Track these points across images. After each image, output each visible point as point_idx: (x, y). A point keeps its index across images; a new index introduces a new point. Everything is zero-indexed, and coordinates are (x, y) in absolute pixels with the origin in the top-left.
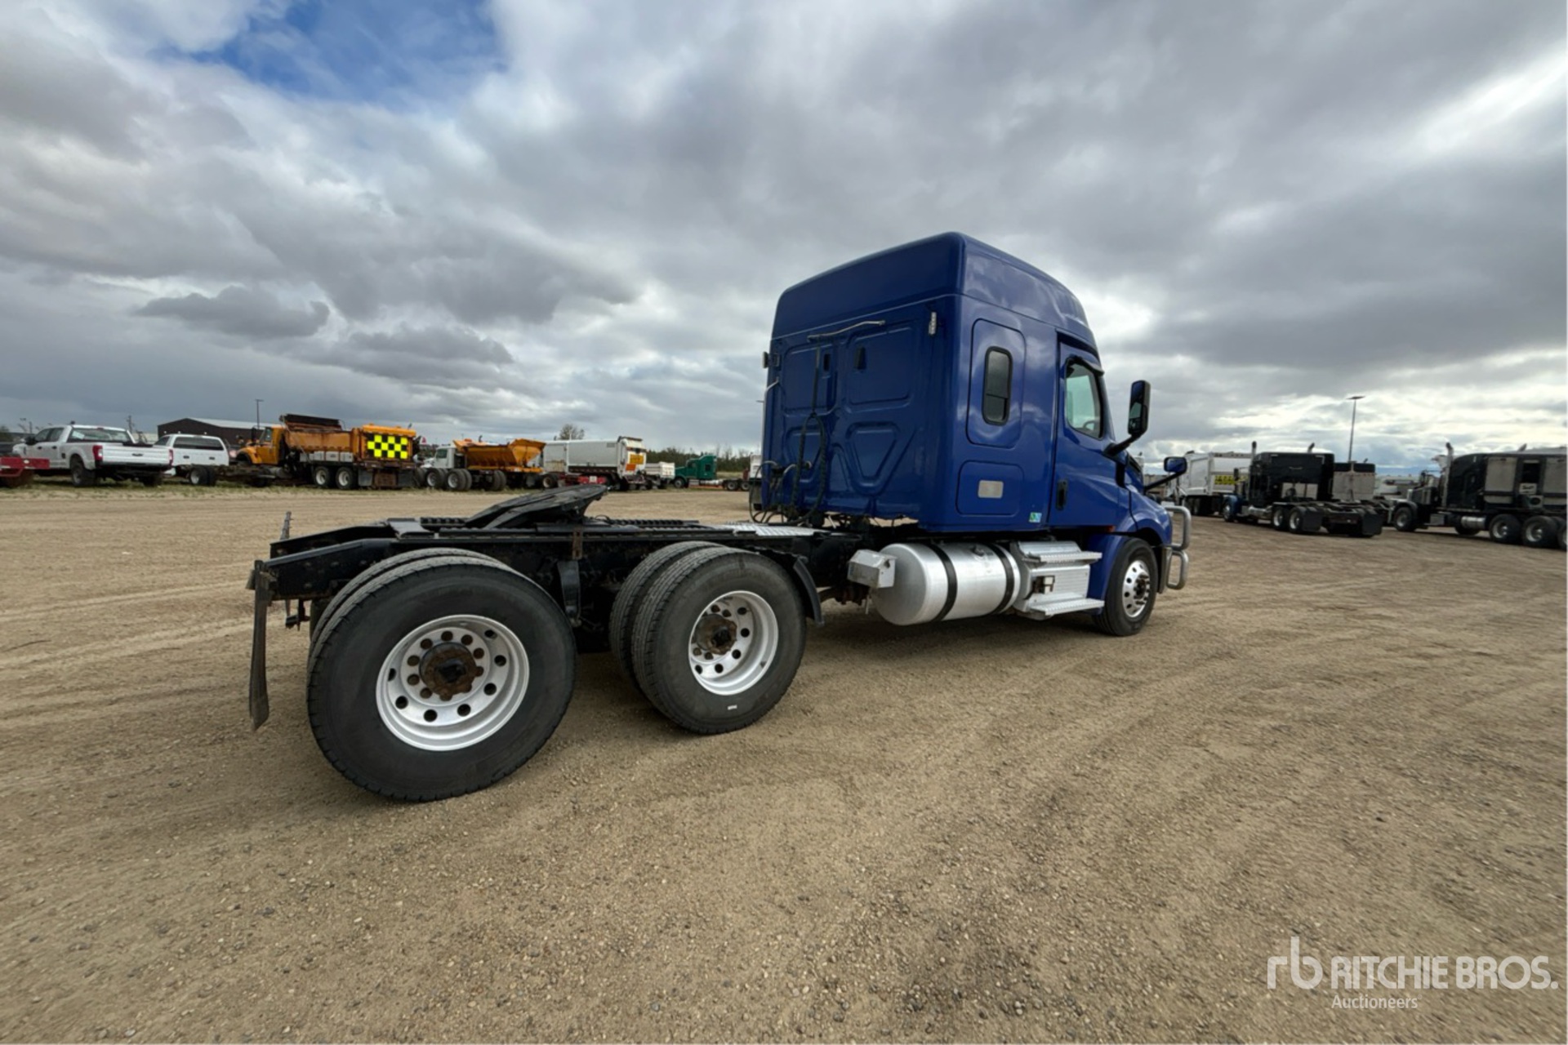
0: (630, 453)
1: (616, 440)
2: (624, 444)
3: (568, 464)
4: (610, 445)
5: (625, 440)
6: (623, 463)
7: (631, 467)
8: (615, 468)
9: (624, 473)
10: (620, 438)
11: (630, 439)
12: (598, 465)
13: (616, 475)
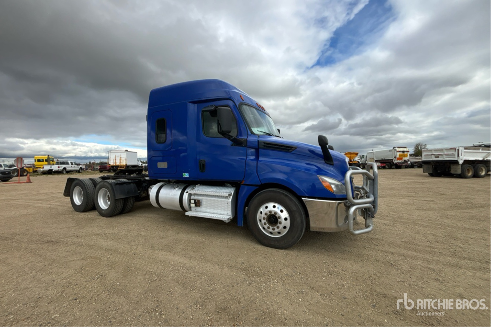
0: (398, 153)
1: (392, 149)
2: (395, 150)
3: (375, 159)
4: (390, 151)
5: (396, 148)
6: (395, 158)
7: (400, 158)
8: (392, 160)
9: (396, 161)
10: (394, 147)
11: (398, 147)
12: (386, 159)
13: (393, 162)
